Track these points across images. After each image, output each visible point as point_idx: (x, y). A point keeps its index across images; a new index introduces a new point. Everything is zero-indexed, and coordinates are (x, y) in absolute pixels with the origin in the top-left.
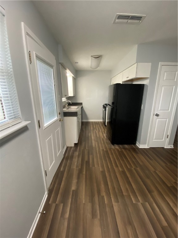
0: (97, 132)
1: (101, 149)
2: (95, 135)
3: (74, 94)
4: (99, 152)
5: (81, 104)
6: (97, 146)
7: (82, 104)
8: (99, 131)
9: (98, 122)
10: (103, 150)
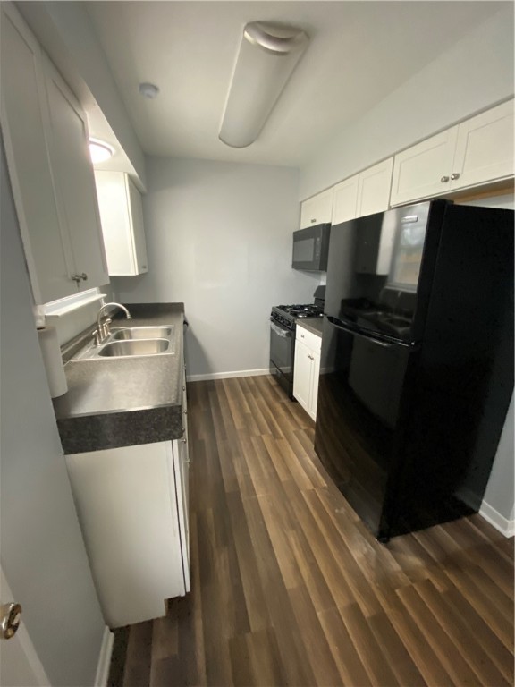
0: (266, 439)
1: (341, 603)
2: (265, 472)
3: (141, 266)
4: (343, 639)
5: (177, 309)
6: (305, 571)
7: (183, 311)
8: (275, 435)
9: (254, 378)
10: (354, 609)
